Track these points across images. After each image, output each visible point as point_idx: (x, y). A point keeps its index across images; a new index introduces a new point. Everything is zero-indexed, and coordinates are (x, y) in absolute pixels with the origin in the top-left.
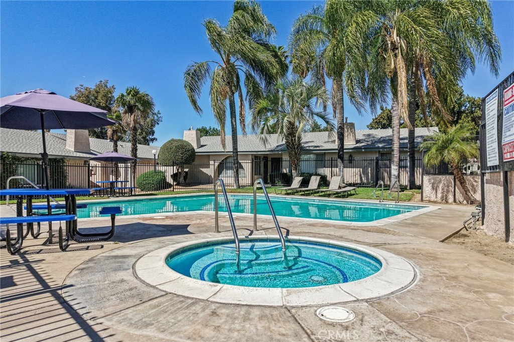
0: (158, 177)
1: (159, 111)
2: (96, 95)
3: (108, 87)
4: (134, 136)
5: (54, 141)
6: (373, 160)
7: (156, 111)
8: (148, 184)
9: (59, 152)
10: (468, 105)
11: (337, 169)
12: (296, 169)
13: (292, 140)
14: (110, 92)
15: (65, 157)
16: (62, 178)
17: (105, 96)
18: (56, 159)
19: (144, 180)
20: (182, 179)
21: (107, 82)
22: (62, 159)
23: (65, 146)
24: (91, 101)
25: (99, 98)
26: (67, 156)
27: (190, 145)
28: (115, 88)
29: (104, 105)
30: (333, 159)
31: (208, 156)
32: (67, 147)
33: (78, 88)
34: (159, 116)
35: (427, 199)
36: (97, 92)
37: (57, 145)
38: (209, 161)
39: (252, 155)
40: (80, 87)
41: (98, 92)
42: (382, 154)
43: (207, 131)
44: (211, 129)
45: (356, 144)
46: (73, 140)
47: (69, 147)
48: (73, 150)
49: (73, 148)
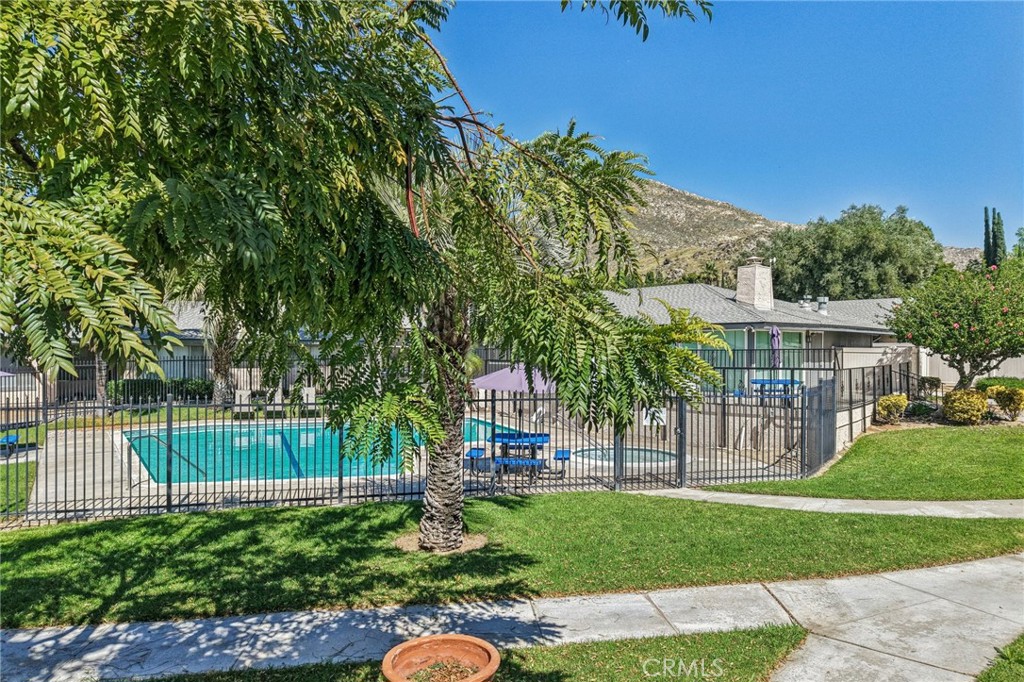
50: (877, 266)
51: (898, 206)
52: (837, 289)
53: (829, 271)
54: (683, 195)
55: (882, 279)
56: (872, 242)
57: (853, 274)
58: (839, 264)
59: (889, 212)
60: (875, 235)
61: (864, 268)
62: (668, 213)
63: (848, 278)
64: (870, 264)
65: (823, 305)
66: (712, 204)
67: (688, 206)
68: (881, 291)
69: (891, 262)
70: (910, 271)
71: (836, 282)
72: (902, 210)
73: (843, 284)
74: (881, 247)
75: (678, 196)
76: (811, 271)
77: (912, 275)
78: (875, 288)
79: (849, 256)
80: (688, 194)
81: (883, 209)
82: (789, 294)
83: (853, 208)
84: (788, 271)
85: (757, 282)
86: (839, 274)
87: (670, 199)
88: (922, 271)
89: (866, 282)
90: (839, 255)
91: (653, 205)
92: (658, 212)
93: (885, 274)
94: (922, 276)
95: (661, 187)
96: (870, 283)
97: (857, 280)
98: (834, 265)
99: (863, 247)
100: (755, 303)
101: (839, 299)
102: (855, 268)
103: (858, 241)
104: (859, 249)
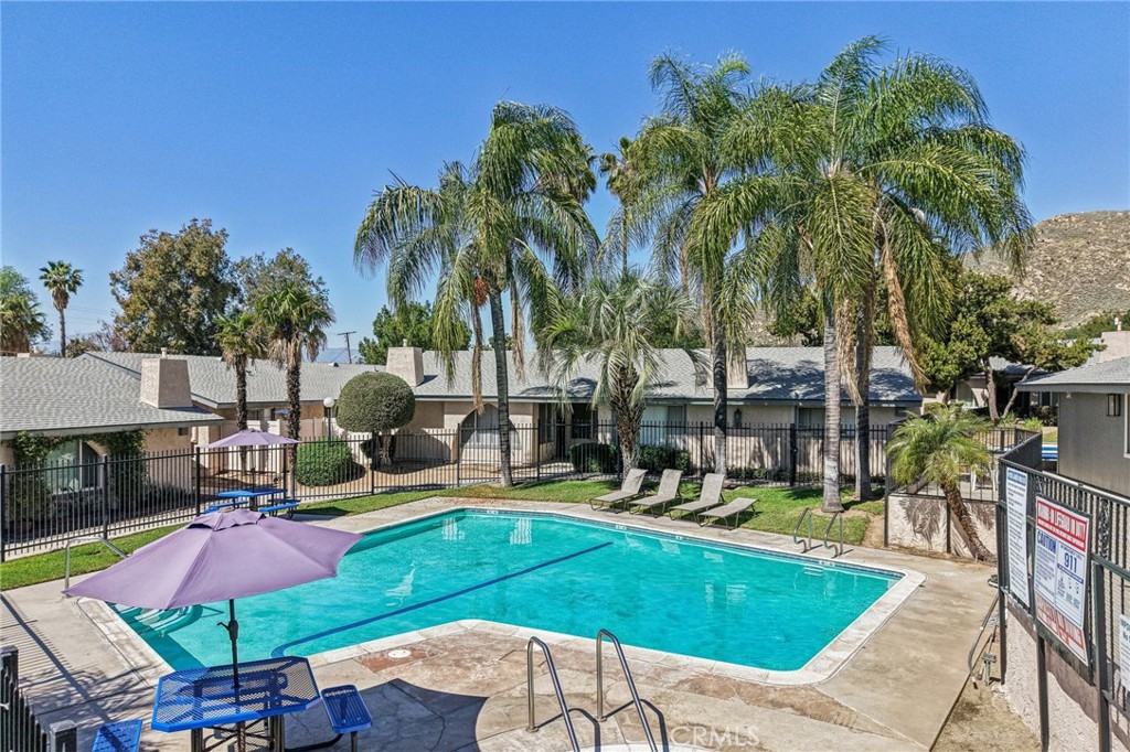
0: (336, 456)
1: (320, 278)
2: (186, 252)
3: (213, 233)
4: (295, 386)
5: (111, 381)
6: (786, 430)
7: (314, 278)
8: (315, 471)
9: (129, 417)
10: (971, 290)
11: (713, 437)
12: (631, 450)
13: (623, 393)
14: (218, 246)
15: (143, 427)
16: (135, 472)
17: (205, 254)
18: (124, 432)
19: (307, 464)
20: (384, 454)
21: (208, 222)
22: (136, 431)
23: (138, 395)
24: (174, 263)
25: (194, 258)
26: (146, 424)
27: (403, 384)
28: (227, 235)
29: (204, 274)
30: (704, 425)
31: (440, 406)
32: (143, 399)
33: (146, 237)
34: (321, 287)
35: (896, 542)
36: (188, 246)
37: (120, 393)
38: (443, 414)
39: (534, 403)
40: (149, 234)
41: (190, 245)
42: (801, 412)
43: (421, 312)
44: (429, 305)
45: (750, 386)
46: (157, 383)
47: (148, 399)
48: (156, 405)
49: (157, 401)
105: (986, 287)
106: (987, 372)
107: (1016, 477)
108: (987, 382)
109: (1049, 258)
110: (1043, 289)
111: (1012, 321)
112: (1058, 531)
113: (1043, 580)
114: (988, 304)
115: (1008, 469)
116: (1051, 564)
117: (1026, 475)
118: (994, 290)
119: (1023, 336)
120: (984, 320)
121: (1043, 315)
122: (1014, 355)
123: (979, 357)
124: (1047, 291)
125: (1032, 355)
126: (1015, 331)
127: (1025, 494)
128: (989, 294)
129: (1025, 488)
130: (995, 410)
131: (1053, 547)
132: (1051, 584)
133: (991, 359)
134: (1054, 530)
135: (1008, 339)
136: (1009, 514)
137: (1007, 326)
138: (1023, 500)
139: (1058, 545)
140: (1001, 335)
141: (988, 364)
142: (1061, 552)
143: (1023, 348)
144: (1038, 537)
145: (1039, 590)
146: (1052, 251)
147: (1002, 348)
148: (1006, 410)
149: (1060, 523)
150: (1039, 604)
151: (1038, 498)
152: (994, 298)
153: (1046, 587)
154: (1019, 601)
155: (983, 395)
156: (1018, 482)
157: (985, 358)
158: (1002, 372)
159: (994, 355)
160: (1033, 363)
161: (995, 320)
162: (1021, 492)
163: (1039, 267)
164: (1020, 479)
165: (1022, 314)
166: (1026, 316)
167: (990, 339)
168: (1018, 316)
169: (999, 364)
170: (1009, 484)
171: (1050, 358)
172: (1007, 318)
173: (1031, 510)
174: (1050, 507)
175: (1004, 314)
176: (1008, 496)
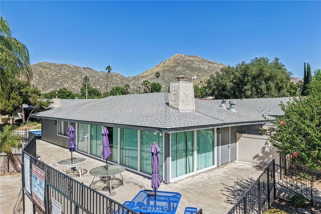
50: (266, 83)
51: (275, 57)
52: (249, 93)
53: (246, 85)
54: (207, 61)
55: (268, 89)
56: (264, 73)
57: (255, 86)
58: (250, 82)
59: (271, 61)
60: (265, 69)
61: (261, 84)
62: (202, 66)
63: (254, 88)
64: (263, 82)
65: (233, 106)
66: (216, 63)
67: (209, 64)
68: (268, 94)
69: (272, 81)
70: (280, 85)
71: (249, 90)
72: (277, 59)
73: (251, 91)
74: (268, 74)
75: (205, 61)
76: (238, 85)
77: (281, 87)
78: (265, 92)
79: (254, 78)
80: (208, 60)
81: (269, 59)
82: (229, 95)
83: (256, 58)
84: (228, 85)
85: (180, 93)
86: (250, 86)
87: (203, 62)
88: (285, 85)
89: (261, 90)
90: (250, 78)
91: (197, 64)
92: (199, 66)
93: (269, 86)
94: (285, 87)
95: (200, 58)
96: (263, 90)
97: (257, 89)
98: (248, 83)
99: (260, 74)
100: (179, 108)
101: (249, 98)
102: (257, 84)
103: (258, 72)
104: (259, 75)
105: (21, 84)
106: (22, 109)
107: (27, 157)
108: (22, 112)
109: (40, 73)
110: (39, 81)
111: (29, 94)
112: (38, 174)
113: (34, 188)
114: (22, 89)
115: (25, 154)
116: (36, 184)
117: (29, 157)
118: (23, 85)
119: (32, 99)
120: (21, 94)
121: (37, 93)
122: (30, 104)
123: (19, 104)
124: (40, 82)
125: (35, 104)
126: (30, 97)
127: (29, 162)
128: (22, 86)
129: (29, 160)
130: (24, 120)
131: (36, 179)
132: (36, 189)
133: (23, 105)
134: (37, 174)
135: (28, 99)
136: (25, 167)
137: (28, 96)
138: (29, 164)
139: (38, 179)
140: (26, 98)
141: (22, 106)
142: (38, 181)
143: (32, 102)
144: (33, 176)
145: (33, 191)
146: (41, 71)
147: (26, 101)
148: (28, 120)
149: (38, 172)
150: (33, 195)
151: (33, 164)
152: (24, 87)
153: (35, 190)
154: (28, 192)
155: (20, 115)
156: (27, 158)
157: (21, 105)
158: (27, 108)
159: (24, 104)
160: (35, 106)
161: (24, 94)
162: (28, 161)
163: (37, 75)
164: (28, 158)
165: (32, 92)
166: (33, 93)
167: (22, 99)
168: (31, 93)
169: (25, 106)
170: (25, 159)
171: (40, 105)
172: (28, 93)
173: (31, 167)
174: (36, 168)
175: (27, 92)
176: (25, 162)
